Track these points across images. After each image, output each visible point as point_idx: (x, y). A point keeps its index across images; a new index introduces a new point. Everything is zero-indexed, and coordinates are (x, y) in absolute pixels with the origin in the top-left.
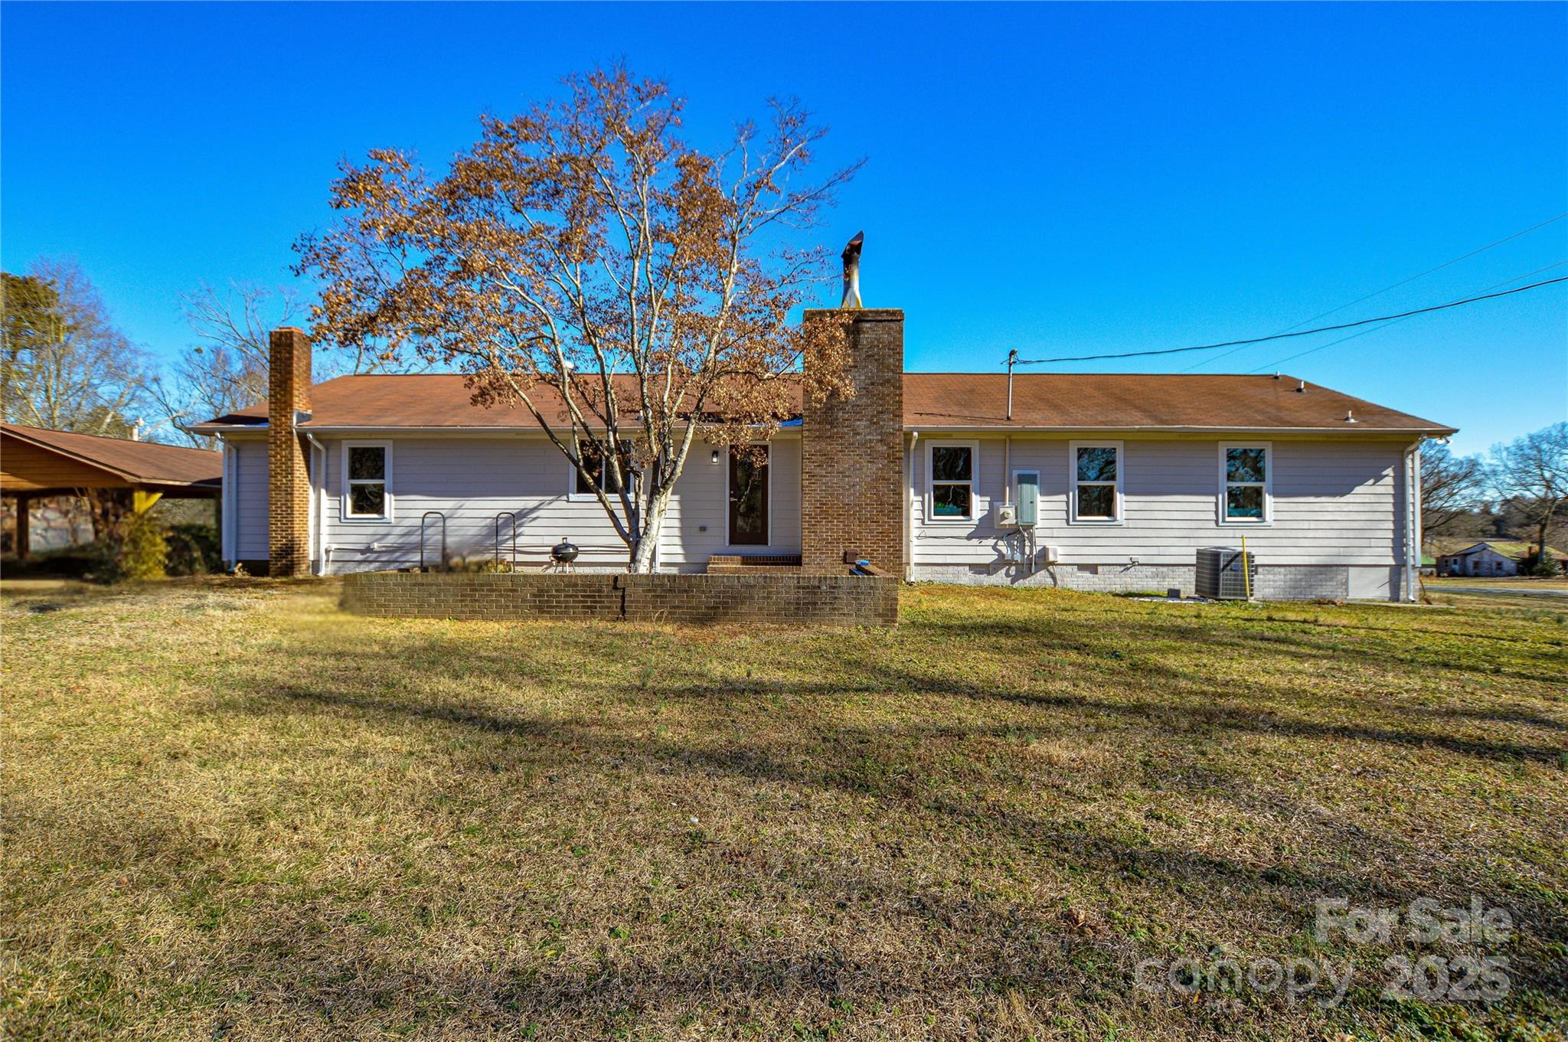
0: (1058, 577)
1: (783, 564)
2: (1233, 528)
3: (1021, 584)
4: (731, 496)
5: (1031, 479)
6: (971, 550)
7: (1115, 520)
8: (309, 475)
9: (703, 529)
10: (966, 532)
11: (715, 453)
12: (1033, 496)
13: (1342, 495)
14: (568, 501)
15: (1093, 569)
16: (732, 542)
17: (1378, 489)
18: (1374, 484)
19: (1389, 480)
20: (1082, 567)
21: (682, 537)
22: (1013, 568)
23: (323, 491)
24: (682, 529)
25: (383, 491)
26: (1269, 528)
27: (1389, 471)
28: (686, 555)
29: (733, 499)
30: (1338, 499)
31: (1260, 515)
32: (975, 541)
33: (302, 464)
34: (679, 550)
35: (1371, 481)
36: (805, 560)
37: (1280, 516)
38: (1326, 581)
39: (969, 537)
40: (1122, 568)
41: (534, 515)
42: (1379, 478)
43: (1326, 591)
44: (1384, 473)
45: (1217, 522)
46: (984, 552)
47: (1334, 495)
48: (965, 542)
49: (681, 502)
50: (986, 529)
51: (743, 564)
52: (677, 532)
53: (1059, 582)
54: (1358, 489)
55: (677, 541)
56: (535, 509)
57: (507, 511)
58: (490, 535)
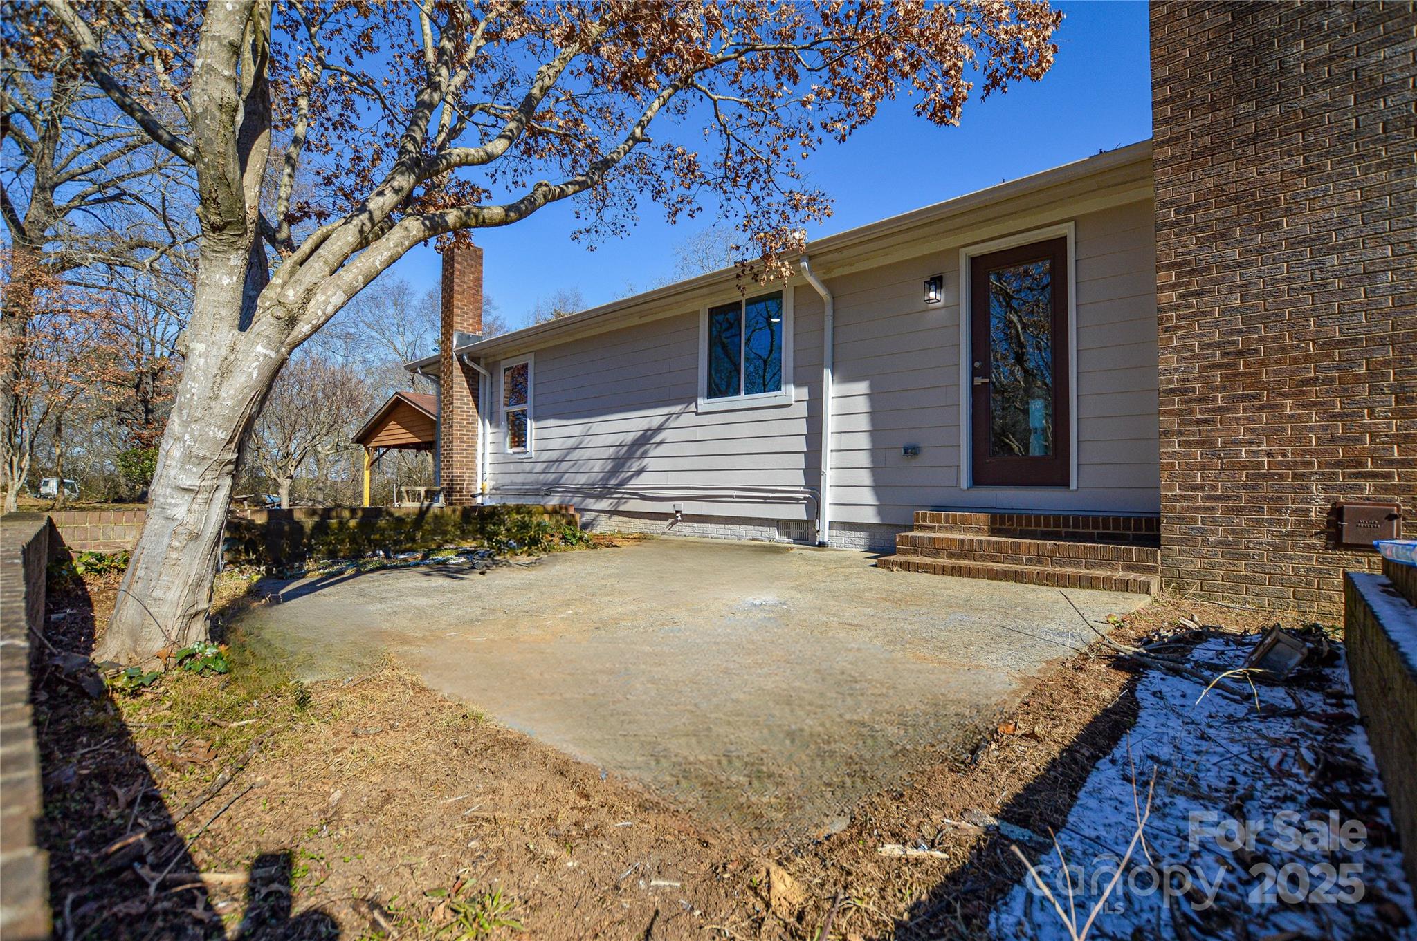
1: (1103, 538)
4: (974, 373)
8: (477, 405)
9: (911, 451)
11: (937, 282)
14: (697, 414)
16: (978, 479)
21: (875, 470)
23: (487, 422)
24: (874, 452)
25: (525, 416)
28: (881, 509)
29: (979, 381)
34: (868, 497)
36: (1171, 530)
41: (658, 439)
49: (872, 397)
51: (993, 532)
52: (864, 459)
55: (865, 478)
56: (660, 429)
57: (630, 438)
58: (614, 472)
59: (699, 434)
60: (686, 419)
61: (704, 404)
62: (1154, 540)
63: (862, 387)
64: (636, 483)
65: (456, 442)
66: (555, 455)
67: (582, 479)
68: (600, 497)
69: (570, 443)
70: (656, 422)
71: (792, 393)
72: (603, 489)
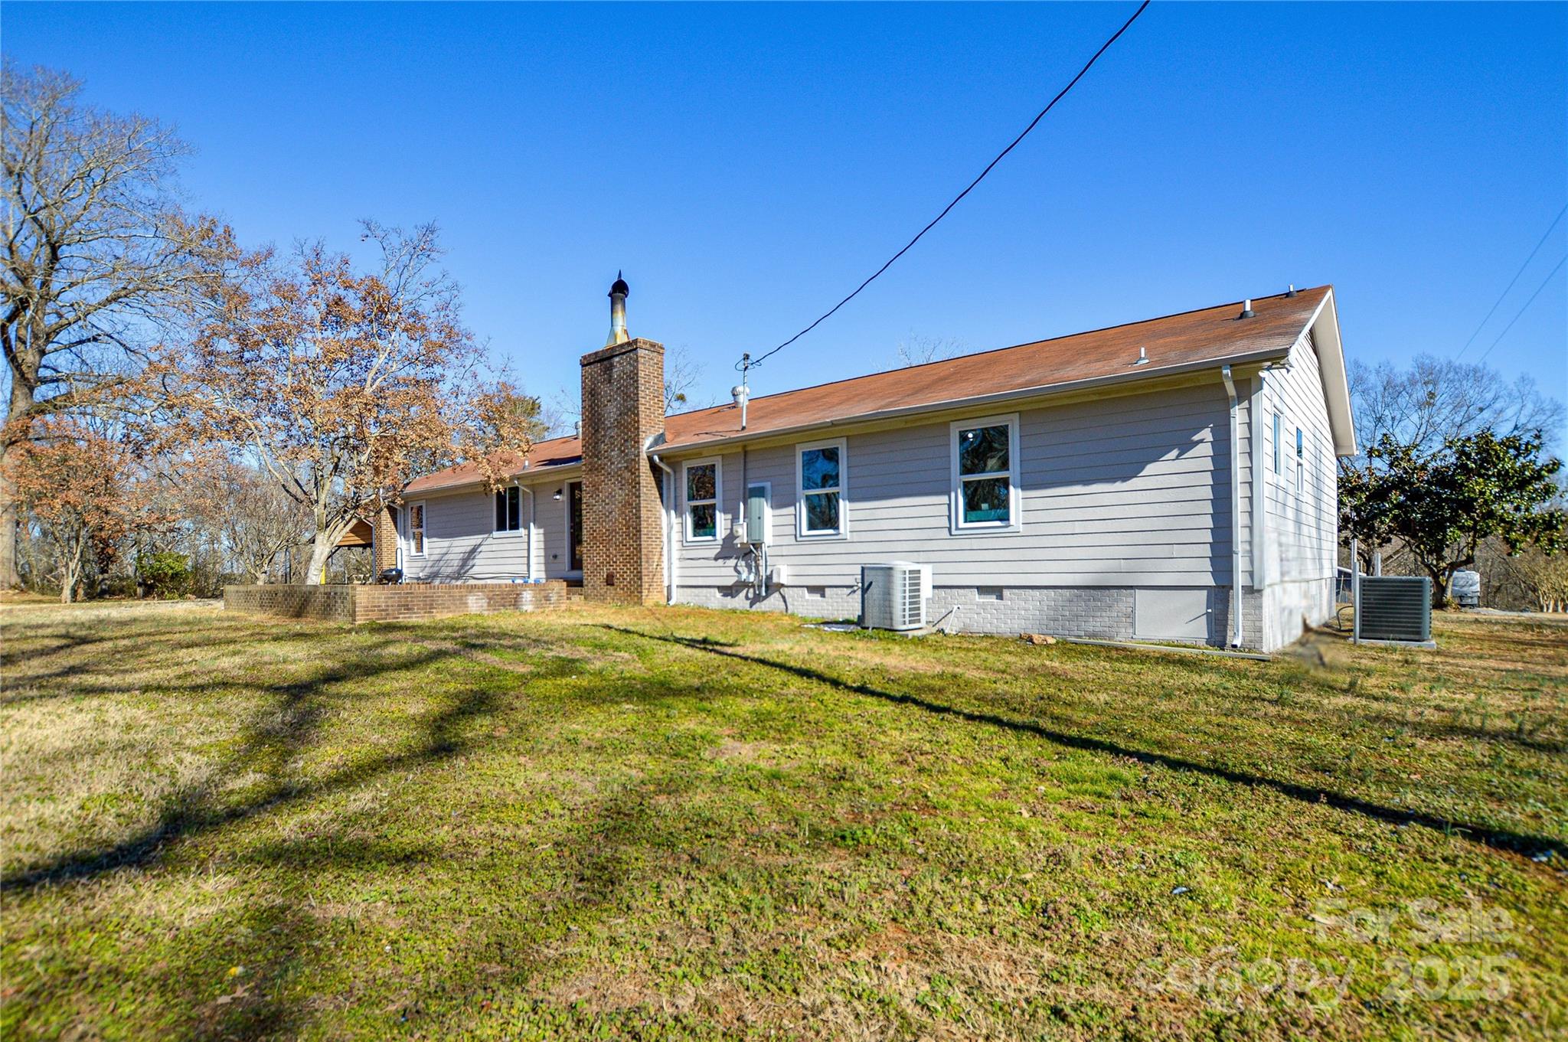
0: (789, 601)
2: (968, 537)
3: (758, 607)
5: (760, 493)
6: (717, 572)
7: (838, 534)
9: (554, 557)
10: (713, 553)
11: (559, 492)
12: (761, 510)
13: (1125, 479)
14: (493, 538)
15: (820, 590)
17: (1183, 465)
18: (1177, 458)
19: (1206, 449)
20: (812, 589)
22: (751, 590)
26: (1016, 535)
27: (1206, 434)
30: (1119, 486)
31: (1005, 518)
32: (720, 562)
33: (389, 520)
35: (1175, 453)
36: (585, 582)
37: (1032, 517)
38: (1100, 609)
39: (716, 559)
40: (850, 590)
41: (479, 550)
42: (1186, 446)
43: (1100, 623)
44: (1196, 438)
45: (950, 529)
46: (727, 573)
47: (1112, 480)
48: (713, 563)
49: (545, 534)
50: (729, 550)
53: (790, 607)
54: (1150, 469)
56: (480, 545)
57: (469, 549)
58: (463, 566)
59: (494, 548)
60: (490, 541)
61: (496, 534)
62: (582, 586)
63: (541, 531)
64: (471, 572)
65: (384, 550)
66: (436, 557)
67: (450, 570)
68: (457, 579)
69: (444, 551)
70: (478, 542)
71: (522, 531)
72: (458, 575)
